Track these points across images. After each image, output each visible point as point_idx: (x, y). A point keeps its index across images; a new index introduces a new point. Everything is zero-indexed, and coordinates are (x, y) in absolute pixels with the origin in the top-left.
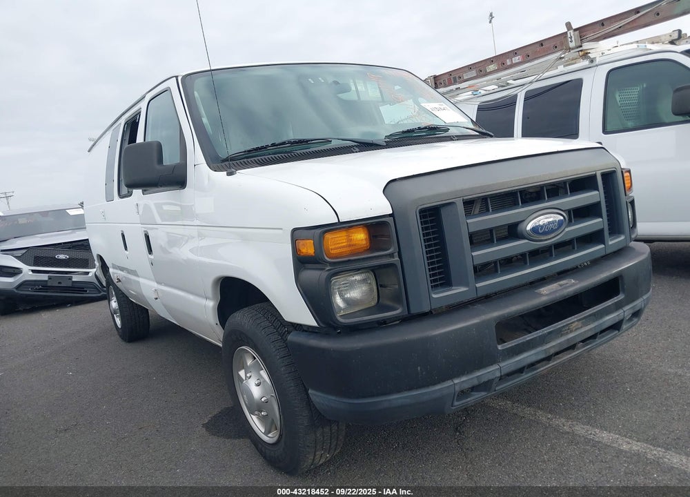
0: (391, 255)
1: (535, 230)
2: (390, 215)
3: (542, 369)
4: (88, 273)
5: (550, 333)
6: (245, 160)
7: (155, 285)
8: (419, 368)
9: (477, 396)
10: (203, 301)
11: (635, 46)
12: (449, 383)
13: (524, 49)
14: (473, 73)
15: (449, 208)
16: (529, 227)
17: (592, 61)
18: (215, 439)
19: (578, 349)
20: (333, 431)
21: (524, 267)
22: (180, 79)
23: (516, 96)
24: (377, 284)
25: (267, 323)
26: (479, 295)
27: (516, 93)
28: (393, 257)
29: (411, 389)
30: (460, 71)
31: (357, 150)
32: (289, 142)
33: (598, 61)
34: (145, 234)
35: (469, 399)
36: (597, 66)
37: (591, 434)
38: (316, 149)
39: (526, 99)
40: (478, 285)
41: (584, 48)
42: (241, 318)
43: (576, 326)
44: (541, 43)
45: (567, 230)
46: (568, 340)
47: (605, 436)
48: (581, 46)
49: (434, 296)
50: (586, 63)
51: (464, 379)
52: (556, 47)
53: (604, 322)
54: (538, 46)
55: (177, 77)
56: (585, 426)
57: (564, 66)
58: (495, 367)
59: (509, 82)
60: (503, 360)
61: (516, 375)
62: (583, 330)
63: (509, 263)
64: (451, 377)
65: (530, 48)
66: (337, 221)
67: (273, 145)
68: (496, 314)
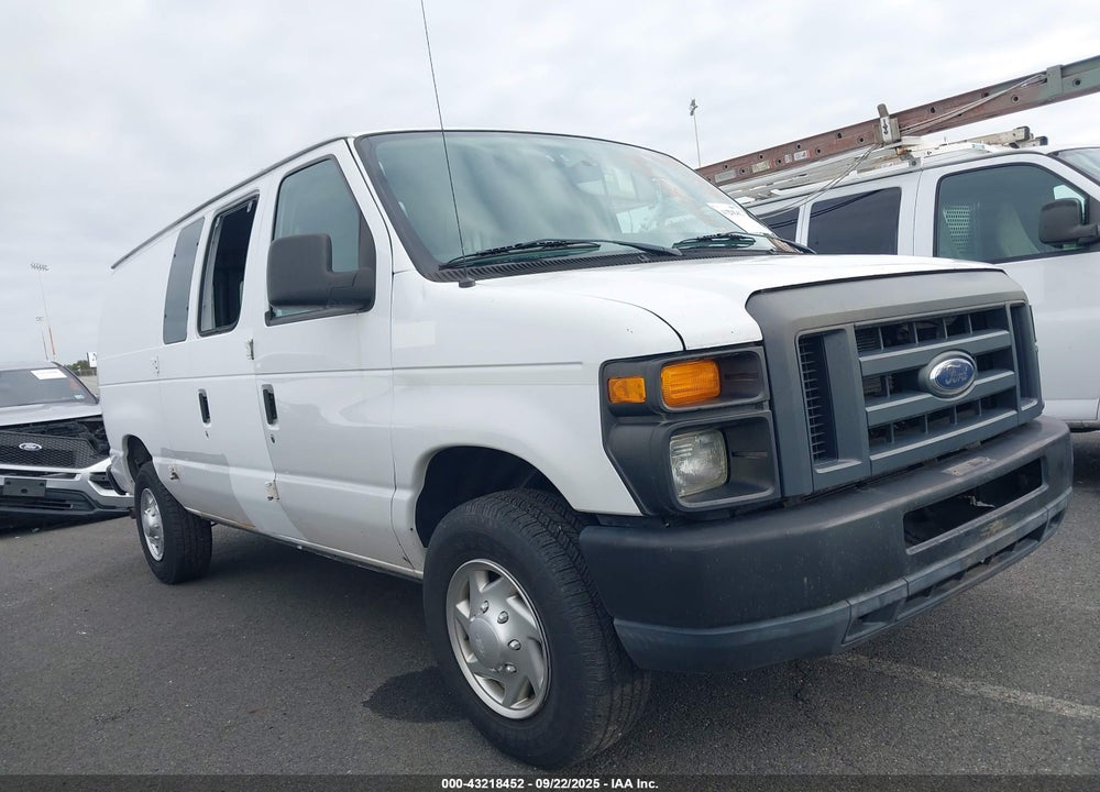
0: (759, 405)
1: (940, 379)
2: (757, 344)
3: (952, 591)
4: (72, 476)
5: (968, 534)
6: (474, 268)
7: (271, 476)
8: (805, 580)
9: (872, 629)
10: (388, 493)
11: (969, 145)
12: (842, 605)
13: (813, 142)
14: (731, 174)
15: (836, 337)
16: (934, 374)
17: (914, 163)
18: (395, 724)
19: (993, 564)
20: (636, 692)
21: (921, 435)
22: (351, 142)
23: (797, 209)
24: (727, 452)
25: (528, 518)
26: (875, 473)
27: (797, 205)
28: (762, 408)
29: (792, 612)
30: (709, 170)
31: (647, 259)
32: (542, 244)
33: (923, 162)
34: (265, 392)
35: (863, 632)
36: (922, 170)
37: (1009, 697)
38: (582, 256)
39: (813, 215)
40: (873, 458)
41: (904, 143)
42: (480, 513)
43: (998, 526)
44: (838, 134)
45: (976, 383)
46: (987, 546)
47: (1032, 699)
48: (900, 141)
49: (820, 471)
50: (905, 165)
51: (863, 598)
52: (862, 140)
53: (1028, 523)
54: (833, 136)
55: (345, 139)
56: (996, 687)
57: (859, 172)
58: (900, 583)
59: (775, 191)
60: (912, 573)
61: (918, 599)
62: (1004, 533)
63: (911, 426)
64: (846, 596)
65: (820, 139)
66: (681, 349)
67: (519, 246)
68: (903, 500)
